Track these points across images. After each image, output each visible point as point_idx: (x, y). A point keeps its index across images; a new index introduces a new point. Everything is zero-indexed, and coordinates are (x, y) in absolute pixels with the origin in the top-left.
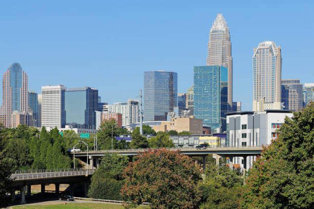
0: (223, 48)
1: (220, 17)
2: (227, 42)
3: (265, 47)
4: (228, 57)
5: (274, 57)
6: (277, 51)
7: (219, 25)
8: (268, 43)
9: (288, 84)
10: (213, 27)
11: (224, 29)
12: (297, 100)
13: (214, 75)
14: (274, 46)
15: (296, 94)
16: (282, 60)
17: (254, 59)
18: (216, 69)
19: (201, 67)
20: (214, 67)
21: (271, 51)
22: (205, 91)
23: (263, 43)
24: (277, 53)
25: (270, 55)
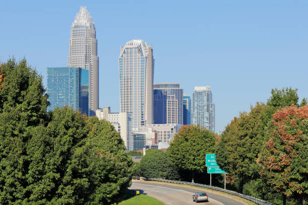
0: (86, 46)
1: (83, 10)
2: (92, 40)
3: (133, 46)
4: (93, 57)
5: (144, 58)
6: (148, 50)
7: (82, 19)
8: (138, 42)
9: (167, 89)
10: (75, 22)
11: (88, 25)
12: (176, 107)
13: (71, 78)
14: (144, 46)
15: (175, 100)
16: (155, 61)
17: (120, 59)
18: (73, 71)
19: (55, 69)
20: (71, 68)
21: (140, 50)
22: (61, 96)
23: (131, 42)
24: (148, 53)
25: (139, 55)
